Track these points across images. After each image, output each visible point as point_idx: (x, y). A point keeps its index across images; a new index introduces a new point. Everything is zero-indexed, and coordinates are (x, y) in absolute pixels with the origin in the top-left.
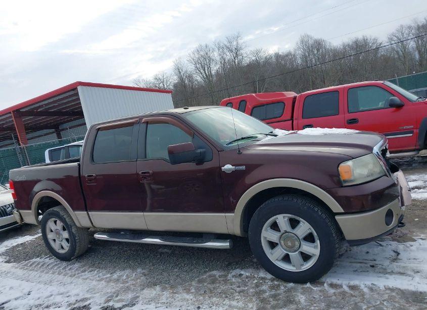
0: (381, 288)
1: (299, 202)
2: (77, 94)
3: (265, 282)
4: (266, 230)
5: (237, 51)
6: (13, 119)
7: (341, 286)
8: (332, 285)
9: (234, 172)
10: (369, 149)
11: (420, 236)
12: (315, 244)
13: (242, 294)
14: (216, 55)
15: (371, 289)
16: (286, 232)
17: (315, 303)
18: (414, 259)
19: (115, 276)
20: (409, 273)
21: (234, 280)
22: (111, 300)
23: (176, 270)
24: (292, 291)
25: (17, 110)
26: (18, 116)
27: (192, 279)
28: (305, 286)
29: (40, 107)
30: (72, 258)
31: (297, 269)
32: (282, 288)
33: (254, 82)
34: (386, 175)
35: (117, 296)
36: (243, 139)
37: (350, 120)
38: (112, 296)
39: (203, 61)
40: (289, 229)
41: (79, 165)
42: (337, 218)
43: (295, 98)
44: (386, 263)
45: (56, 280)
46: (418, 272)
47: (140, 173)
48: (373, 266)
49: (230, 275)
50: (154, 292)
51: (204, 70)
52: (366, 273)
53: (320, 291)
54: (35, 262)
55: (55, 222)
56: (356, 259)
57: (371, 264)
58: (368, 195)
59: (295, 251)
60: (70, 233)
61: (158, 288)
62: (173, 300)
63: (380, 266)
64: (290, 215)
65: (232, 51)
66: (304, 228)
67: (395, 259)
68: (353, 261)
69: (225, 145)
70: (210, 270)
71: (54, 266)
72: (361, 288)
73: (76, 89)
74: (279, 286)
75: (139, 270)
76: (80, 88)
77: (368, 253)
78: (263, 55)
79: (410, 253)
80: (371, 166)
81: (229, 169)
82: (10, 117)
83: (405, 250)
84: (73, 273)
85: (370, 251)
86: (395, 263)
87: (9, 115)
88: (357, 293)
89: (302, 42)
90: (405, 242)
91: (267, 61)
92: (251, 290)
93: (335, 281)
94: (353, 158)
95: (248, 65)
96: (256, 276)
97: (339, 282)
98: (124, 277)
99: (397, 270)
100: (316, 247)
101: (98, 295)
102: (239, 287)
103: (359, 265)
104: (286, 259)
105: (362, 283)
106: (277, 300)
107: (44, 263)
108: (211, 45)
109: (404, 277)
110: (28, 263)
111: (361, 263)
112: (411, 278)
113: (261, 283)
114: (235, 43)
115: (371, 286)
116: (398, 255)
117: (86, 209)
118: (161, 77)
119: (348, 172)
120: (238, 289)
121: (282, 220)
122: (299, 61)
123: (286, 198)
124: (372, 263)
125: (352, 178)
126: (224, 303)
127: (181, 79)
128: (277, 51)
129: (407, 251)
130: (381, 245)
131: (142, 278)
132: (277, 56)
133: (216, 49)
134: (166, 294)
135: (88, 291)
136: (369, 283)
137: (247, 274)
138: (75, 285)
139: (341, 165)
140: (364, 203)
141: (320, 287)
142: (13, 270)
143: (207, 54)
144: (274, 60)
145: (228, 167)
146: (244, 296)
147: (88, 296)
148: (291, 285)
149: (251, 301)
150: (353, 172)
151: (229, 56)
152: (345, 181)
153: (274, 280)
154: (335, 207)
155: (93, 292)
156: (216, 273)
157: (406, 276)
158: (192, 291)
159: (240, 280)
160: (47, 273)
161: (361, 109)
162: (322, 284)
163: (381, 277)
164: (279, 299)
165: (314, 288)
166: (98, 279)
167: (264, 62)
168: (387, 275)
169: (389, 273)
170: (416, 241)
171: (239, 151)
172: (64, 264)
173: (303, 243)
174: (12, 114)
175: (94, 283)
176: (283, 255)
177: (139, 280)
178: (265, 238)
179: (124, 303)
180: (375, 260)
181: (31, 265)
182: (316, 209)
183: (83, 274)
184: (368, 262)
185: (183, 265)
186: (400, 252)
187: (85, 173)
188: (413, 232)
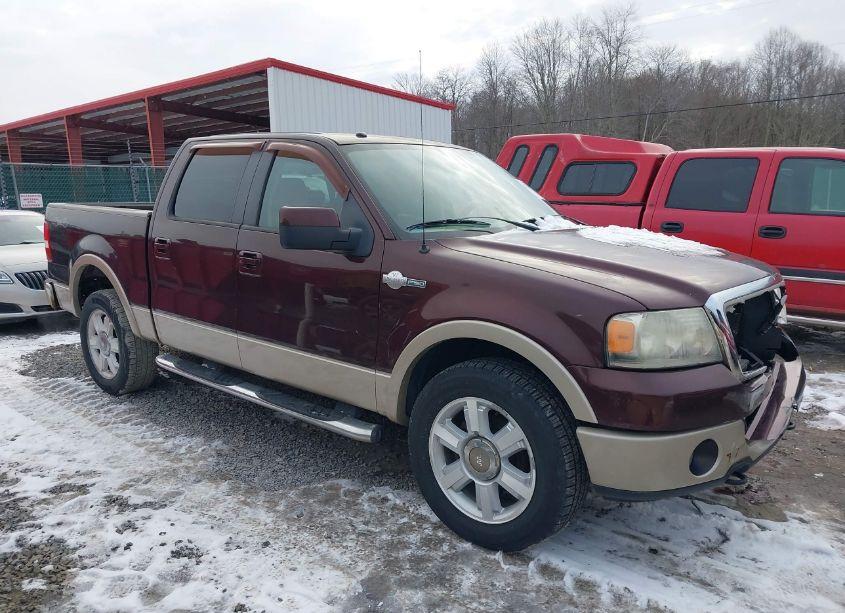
0: (638, 603)
1: (511, 378)
2: (265, 84)
3: (421, 527)
4: (442, 423)
5: (617, 46)
6: (147, 113)
7: (560, 575)
8: (546, 570)
9: (404, 289)
10: (699, 296)
11: (803, 512)
12: (528, 476)
13: (362, 539)
14: (572, 47)
15: (618, 599)
16: (477, 436)
17: (487, 597)
18: (753, 560)
19: (169, 444)
20: (723, 586)
21: (366, 506)
22: (131, 486)
23: (279, 460)
24: (460, 560)
25: (155, 97)
26: (157, 109)
27: (294, 485)
28: (492, 557)
29: (197, 98)
30: (120, 392)
31: (485, 518)
32: (445, 547)
33: (641, 115)
34: (724, 363)
35: (146, 483)
36: (450, 222)
37: (767, 229)
38: (138, 481)
39: (545, 56)
40: (485, 431)
41: (150, 216)
42: (581, 431)
43: (661, 159)
44: (687, 552)
45: (73, 425)
46: (742, 590)
47: (241, 253)
48: (654, 551)
49: (365, 495)
50: (213, 492)
51: (542, 75)
52: (631, 563)
53: (514, 575)
54: (64, 384)
55: (103, 317)
56: (629, 528)
57: (654, 546)
58: (667, 398)
59: (488, 480)
60: (122, 344)
61: (225, 486)
62: (234, 516)
63: (670, 555)
64: (491, 404)
65: (608, 43)
66: (512, 437)
67: (712, 549)
68: (623, 529)
69: (403, 228)
70: (338, 476)
71: (86, 399)
72: (599, 591)
73: (263, 73)
74: (442, 541)
75: (217, 443)
76: (271, 71)
77: (663, 520)
78: (675, 62)
79: (751, 545)
80: (690, 336)
81: (396, 282)
82: (143, 109)
83: (743, 535)
84: (107, 420)
85: (670, 517)
86: (705, 559)
87: (141, 105)
88: (584, 598)
89: (771, 43)
90: (760, 516)
91: (682, 77)
92: (384, 537)
93: (555, 562)
94: (648, 310)
95: (637, 79)
96: (411, 509)
97: (562, 566)
98: (183, 450)
99: (700, 573)
100: (527, 482)
101: (117, 470)
102: (366, 523)
103: (627, 541)
104: (469, 490)
105: (608, 580)
106: (418, 571)
107: (76, 390)
108: (568, 25)
109: (704, 593)
110: (52, 382)
111: (634, 537)
112: (718, 598)
113: (414, 526)
114: (619, 26)
115: (622, 592)
116: (723, 542)
117: (150, 305)
118: (451, 76)
119: (626, 338)
120: (361, 527)
121: (475, 409)
122: (754, 87)
123: (489, 367)
124: (655, 544)
125: (634, 353)
126: (319, 547)
127: (493, 86)
128: (706, 57)
129: (749, 538)
130: (699, 511)
131: (210, 459)
132: (706, 67)
133: (577, 35)
134: (231, 501)
135: (108, 459)
136: (619, 585)
137: (398, 502)
138: (95, 443)
139: (616, 319)
140: (654, 412)
141: (520, 566)
142: (21, 390)
143: (554, 41)
144: (696, 74)
145: (395, 277)
146: (363, 543)
147: (100, 468)
148: (468, 546)
149: (367, 558)
150: (639, 338)
151: (599, 52)
152: (616, 357)
153: (440, 527)
154: (581, 407)
155: (114, 465)
156: (345, 484)
157: (711, 591)
158: (277, 508)
159: (377, 510)
160: (69, 408)
161: (815, 208)
162: (526, 560)
163: (655, 578)
164: (423, 569)
165: (503, 565)
166: (139, 441)
167: (673, 76)
168: (671, 579)
169: (680, 575)
170: (786, 520)
171: (424, 247)
172: (107, 398)
173: (506, 467)
174: (146, 104)
175: (128, 447)
176: (464, 481)
177: (201, 462)
178: (438, 438)
179: (149, 499)
180: (667, 540)
181: (53, 388)
182: (543, 403)
183: (121, 425)
184: (652, 539)
185: (297, 453)
186: (732, 538)
187: (156, 234)
188: (794, 501)
